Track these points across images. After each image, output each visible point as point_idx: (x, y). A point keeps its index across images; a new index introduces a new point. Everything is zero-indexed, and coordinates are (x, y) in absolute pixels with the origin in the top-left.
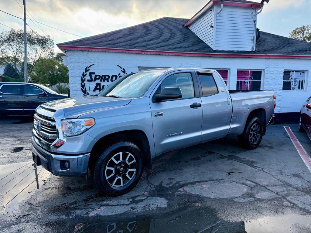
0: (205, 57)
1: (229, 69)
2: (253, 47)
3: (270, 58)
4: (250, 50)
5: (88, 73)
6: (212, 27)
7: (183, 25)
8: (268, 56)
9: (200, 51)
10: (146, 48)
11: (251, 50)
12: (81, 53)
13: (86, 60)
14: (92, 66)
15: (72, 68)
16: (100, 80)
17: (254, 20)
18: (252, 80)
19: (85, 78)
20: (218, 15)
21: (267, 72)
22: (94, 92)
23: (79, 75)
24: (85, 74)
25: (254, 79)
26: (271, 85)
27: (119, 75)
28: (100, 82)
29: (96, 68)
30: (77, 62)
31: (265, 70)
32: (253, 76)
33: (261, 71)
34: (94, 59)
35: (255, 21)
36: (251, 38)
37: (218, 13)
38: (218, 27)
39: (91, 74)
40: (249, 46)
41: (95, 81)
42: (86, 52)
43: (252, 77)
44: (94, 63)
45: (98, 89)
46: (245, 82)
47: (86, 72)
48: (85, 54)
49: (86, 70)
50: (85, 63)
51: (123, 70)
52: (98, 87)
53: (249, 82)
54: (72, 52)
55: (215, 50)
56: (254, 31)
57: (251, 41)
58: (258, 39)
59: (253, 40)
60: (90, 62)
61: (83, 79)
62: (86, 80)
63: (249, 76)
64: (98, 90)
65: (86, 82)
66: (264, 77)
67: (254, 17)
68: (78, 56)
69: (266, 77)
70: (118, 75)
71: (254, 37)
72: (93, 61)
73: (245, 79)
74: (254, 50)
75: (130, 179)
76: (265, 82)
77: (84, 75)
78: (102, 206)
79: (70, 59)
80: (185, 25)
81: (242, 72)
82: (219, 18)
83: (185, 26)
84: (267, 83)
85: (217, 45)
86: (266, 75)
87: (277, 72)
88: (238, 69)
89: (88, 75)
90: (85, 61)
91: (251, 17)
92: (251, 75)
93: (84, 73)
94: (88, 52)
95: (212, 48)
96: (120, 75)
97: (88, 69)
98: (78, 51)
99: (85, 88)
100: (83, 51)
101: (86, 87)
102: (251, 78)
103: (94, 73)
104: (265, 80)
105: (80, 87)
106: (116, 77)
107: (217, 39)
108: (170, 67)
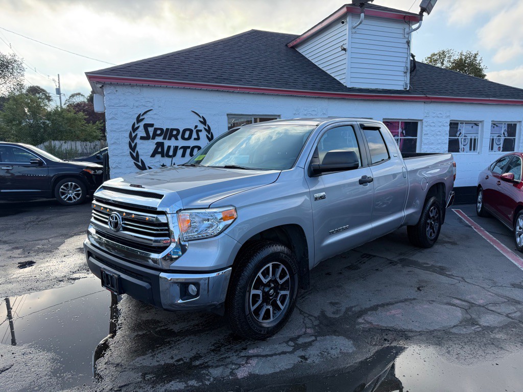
0: (335, 99)
2: (406, 84)
3: (431, 102)
4: (401, 88)
5: (142, 124)
6: (344, 49)
7: (286, 45)
8: (429, 98)
9: (328, 90)
10: (242, 83)
11: (403, 89)
12: (130, 90)
13: (137, 101)
14: (148, 113)
15: (113, 116)
16: (162, 137)
17: (407, 40)
18: (404, 136)
19: (136, 135)
20: (354, 31)
21: (426, 124)
22: (153, 158)
23: (126, 128)
24: (136, 126)
25: (407, 134)
26: (432, 144)
27: (195, 128)
28: (162, 141)
29: (156, 117)
30: (121, 104)
31: (424, 121)
32: (405, 129)
33: (417, 122)
34: (151, 100)
35: (408, 43)
36: (403, 69)
37: (354, 28)
38: (354, 50)
39: (146, 126)
40: (400, 82)
41: (153, 138)
42: (138, 88)
43: (404, 132)
44: (152, 106)
45: (159, 153)
47: (137, 123)
48: (136, 91)
49: (139, 120)
50: (137, 107)
51: (202, 120)
52: (160, 150)
53: (400, 139)
54: (112, 88)
55: (350, 87)
56: (407, 58)
57: (402, 74)
58: (413, 71)
59: (405, 73)
60: (144, 106)
61: (133, 135)
62: (139, 137)
63: (400, 130)
64: (160, 155)
65: (137, 140)
66: (422, 131)
67: (407, 36)
68: (124, 94)
69: (424, 132)
70: (193, 129)
71: (407, 67)
72: (151, 104)
73: (394, 134)
74: (408, 89)
75: (282, 307)
76: (423, 140)
77: (134, 129)
78: (249, 358)
79: (110, 99)
80: (291, 45)
81: (389, 124)
82: (355, 36)
83: (289, 46)
84: (426, 141)
85: (353, 80)
86: (425, 128)
87: (440, 124)
88: (384, 119)
89: (142, 128)
90: (137, 104)
91: (402, 36)
92: (402, 129)
93: (134, 125)
94: (142, 88)
95: (344, 84)
96: (198, 129)
97: (141, 118)
98: (123, 85)
99: (137, 152)
100: (132, 86)
101: (138, 149)
102: (402, 132)
103: (152, 125)
104: (424, 137)
105: (127, 150)
106: (191, 131)
107: (353, 70)
108: (280, 114)
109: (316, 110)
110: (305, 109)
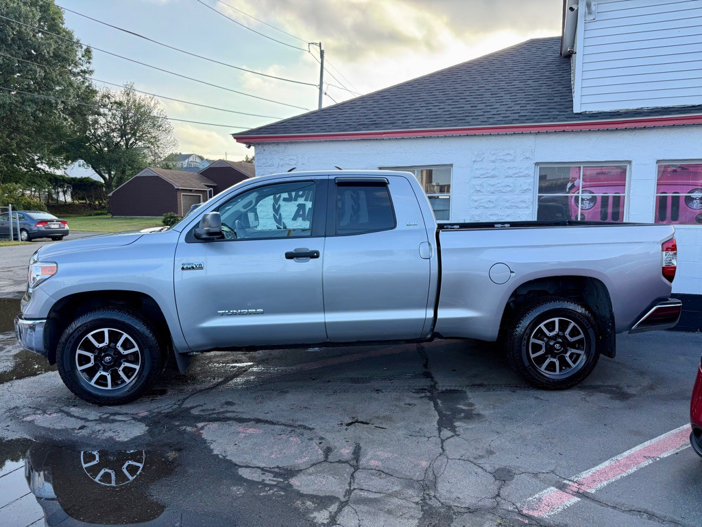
0: (548, 133)
1: (630, 162)
10: (390, 126)
12: (275, 148)
13: (281, 159)
16: (304, 198)
19: (280, 196)
20: (590, 18)
22: (294, 222)
28: (304, 202)
30: (268, 164)
34: (295, 157)
37: (590, 13)
38: (589, 50)
41: (296, 200)
42: (282, 145)
44: (295, 164)
45: (300, 216)
46: (689, 200)
48: (280, 148)
50: (282, 166)
52: (301, 213)
54: (260, 147)
55: (579, 112)
60: (288, 164)
61: (277, 196)
62: (282, 198)
64: (301, 219)
65: (281, 202)
68: (270, 153)
72: (295, 162)
73: (691, 188)
79: (258, 159)
85: (585, 99)
88: (658, 161)
90: (282, 162)
94: (286, 145)
98: (269, 144)
99: (280, 214)
100: (278, 144)
101: (281, 211)
105: (271, 212)
107: (588, 84)
108: (451, 163)
109: (512, 152)
110: (493, 152)
